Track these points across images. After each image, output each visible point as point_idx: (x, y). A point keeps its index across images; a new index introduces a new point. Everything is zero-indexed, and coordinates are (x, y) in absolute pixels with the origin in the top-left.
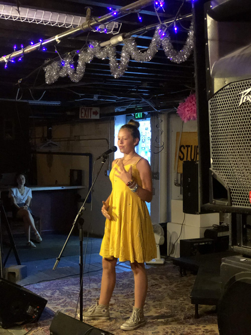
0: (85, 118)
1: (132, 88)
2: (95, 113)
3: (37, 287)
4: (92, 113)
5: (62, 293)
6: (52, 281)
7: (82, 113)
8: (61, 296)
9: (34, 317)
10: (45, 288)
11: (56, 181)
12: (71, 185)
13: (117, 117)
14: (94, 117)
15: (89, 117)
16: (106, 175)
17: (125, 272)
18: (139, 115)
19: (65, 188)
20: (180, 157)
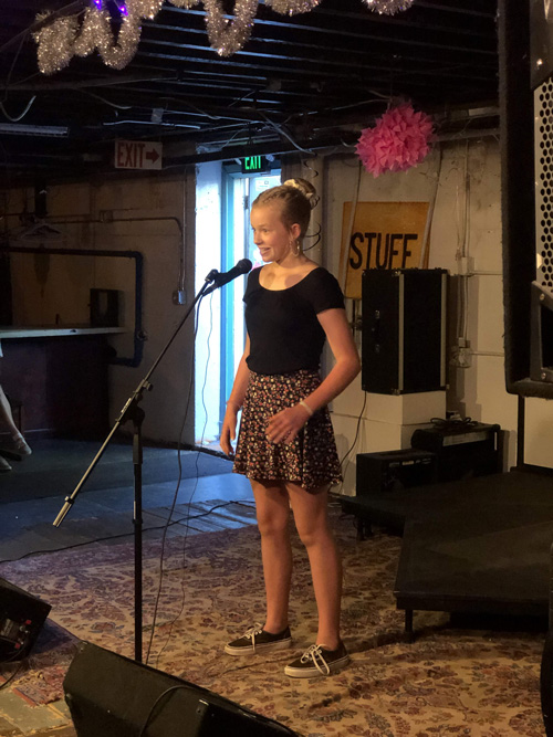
0: (128, 167)
1: (243, 94)
2: (152, 156)
3: (22, 568)
4: (144, 155)
5: (83, 583)
6: (56, 554)
7: (120, 154)
8: (81, 589)
9: (17, 646)
10: (41, 571)
11: (58, 316)
12: (94, 323)
13: (202, 167)
14: (148, 165)
15: (138, 164)
16: (176, 302)
17: (230, 530)
18: (254, 161)
19: (78, 332)
20: (351, 261)
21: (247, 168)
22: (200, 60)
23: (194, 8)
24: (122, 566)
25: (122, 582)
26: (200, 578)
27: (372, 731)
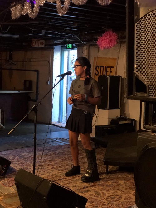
0: (35, 46)
1: (67, 27)
2: (42, 44)
3: (4, 153)
4: (40, 44)
5: (20, 157)
6: (13, 150)
7: (33, 43)
8: (20, 159)
9: (2, 172)
10: (9, 154)
11: (15, 88)
12: (25, 90)
13: (56, 47)
14: (41, 46)
15: (38, 45)
16: (48, 84)
17: (60, 145)
18: (70, 46)
19: (20, 92)
20: (96, 73)
21: (68, 48)
22: (55, 17)
23: (53, 3)
24: (31, 153)
25: (31, 157)
26: (52, 157)
27: (96, 195)
